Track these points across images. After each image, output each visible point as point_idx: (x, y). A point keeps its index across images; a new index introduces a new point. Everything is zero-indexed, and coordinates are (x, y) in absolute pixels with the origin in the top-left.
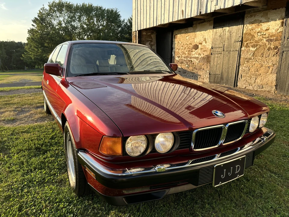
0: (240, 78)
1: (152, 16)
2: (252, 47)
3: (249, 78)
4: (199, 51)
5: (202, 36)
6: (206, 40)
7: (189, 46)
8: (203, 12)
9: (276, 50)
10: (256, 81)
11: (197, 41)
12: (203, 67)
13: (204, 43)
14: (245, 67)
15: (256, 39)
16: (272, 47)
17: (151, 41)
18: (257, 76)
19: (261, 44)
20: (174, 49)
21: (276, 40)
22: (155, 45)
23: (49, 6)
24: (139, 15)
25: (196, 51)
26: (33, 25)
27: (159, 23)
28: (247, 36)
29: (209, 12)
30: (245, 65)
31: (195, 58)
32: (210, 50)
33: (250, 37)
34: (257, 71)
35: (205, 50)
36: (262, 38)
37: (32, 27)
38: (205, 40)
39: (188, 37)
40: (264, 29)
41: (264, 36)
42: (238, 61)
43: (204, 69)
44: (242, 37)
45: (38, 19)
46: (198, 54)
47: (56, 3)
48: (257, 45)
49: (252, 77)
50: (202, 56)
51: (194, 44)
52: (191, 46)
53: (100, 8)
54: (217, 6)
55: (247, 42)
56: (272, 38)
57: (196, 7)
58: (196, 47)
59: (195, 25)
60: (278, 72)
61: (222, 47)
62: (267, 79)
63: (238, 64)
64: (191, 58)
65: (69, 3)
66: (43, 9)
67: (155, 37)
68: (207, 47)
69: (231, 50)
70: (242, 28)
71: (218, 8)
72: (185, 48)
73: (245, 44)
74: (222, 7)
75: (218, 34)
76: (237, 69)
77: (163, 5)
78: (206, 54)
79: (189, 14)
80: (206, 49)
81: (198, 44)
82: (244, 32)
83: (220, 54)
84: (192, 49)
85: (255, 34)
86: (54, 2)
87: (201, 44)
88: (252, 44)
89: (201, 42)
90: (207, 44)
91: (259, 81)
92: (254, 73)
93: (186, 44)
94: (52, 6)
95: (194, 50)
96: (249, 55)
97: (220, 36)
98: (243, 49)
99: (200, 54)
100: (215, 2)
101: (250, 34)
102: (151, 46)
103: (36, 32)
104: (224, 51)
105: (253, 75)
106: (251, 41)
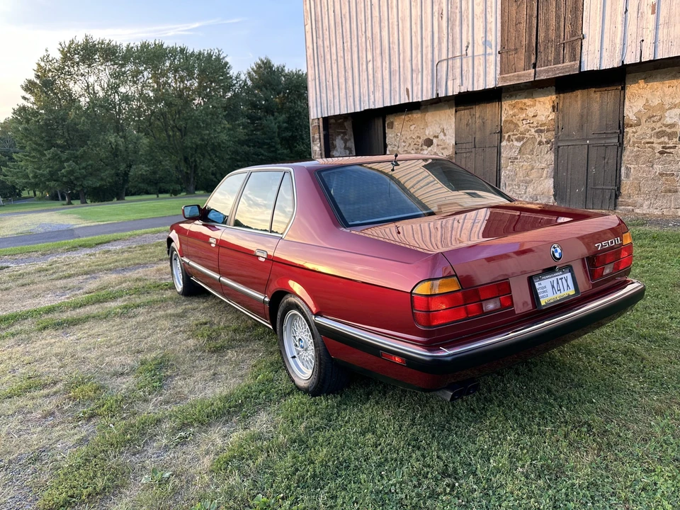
1: (350, 94)
2: (517, 140)
3: (517, 187)
4: (434, 148)
5: (438, 125)
6: (445, 131)
7: (416, 140)
8: (442, 94)
9: (549, 145)
10: (528, 190)
11: (429, 133)
13: (441, 136)
14: (509, 171)
15: (522, 129)
16: (544, 140)
17: (345, 134)
18: (528, 183)
19: (528, 136)
20: (389, 146)
21: (548, 130)
22: (353, 140)
23: (62, 52)
25: (430, 148)
26: (24, 98)
27: (365, 107)
28: (507, 124)
29: (450, 94)
30: (508, 168)
32: (454, 148)
33: (512, 126)
34: (528, 175)
35: (444, 146)
36: (529, 128)
37: (22, 102)
38: (443, 130)
39: (414, 126)
40: (531, 114)
41: (531, 125)
42: (498, 162)
44: (501, 126)
45: (36, 83)
46: (432, 153)
47: (77, 44)
48: (523, 138)
49: (521, 184)
50: (441, 156)
51: (426, 138)
52: (421, 141)
54: (462, 87)
55: (509, 134)
56: (543, 128)
57: (430, 86)
58: (429, 143)
59: (423, 107)
60: (556, 176)
61: (472, 142)
62: (542, 186)
63: (498, 168)
65: (109, 44)
66: (46, 59)
67: (351, 126)
68: (448, 141)
69: (487, 146)
70: (500, 112)
71: (463, 90)
72: (410, 144)
75: (464, 122)
76: (498, 174)
77: (371, 77)
78: (447, 153)
79: (420, 95)
80: (446, 146)
81: (431, 138)
82: (503, 119)
83: (469, 152)
84: (422, 146)
85: (518, 122)
86: (72, 42)
87: (437, 137)
88: (516, 137)
89: (436, 135)
90: (447, 137)
91: (531, 190)
92: (522, 178)
93: (411, 138)
95: (425, 147)
96: (514, 153)
97: (467, 125)
98: (504, 143)
100: (458, 81)
101: (511, 122)
102: (346, 141)
103: (35, 113)
104: (475, 147)
105: (522, 181)
106: (515, 133)
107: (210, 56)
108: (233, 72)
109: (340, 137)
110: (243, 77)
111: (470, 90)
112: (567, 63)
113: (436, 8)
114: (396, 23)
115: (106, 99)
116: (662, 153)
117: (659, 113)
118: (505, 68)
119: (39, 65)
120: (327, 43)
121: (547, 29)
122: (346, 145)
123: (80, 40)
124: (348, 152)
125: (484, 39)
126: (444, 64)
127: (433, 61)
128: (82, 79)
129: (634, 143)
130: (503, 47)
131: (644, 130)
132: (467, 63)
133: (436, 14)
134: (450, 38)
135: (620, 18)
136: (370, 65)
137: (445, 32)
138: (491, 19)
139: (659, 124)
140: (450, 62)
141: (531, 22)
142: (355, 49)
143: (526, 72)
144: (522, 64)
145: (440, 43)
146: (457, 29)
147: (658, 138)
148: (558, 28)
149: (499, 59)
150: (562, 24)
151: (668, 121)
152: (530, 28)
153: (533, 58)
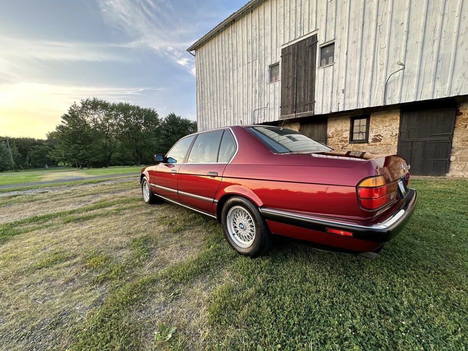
1: (216, 122)
8: (256, 123)
23: (82, 104)
26: (62, 122)
29: (259, 123)
37: (61, 124)
45: (69, 116)
47: (90, 101)
54: (264, 121)
57: (251, 120)
65: (104, 102)
66: (75, 106)
77: (225, 116)
79: (246, 124)
86: (87, 100)
100: (263, 118)
103: (67, 129)
107: (149, 110)
108: (159, 118)
110: (163, 120)
111: (268, 121)
112: (309, 112)
113: (254, 89)
114: (236, 95)
115: (103, 125)
116: (342, 148)
117: (341, 133)
118: (283, 112)
119: (71, 108)
120: (206, 102)
121: (300, 98)
123: (91, 99)
125: (274, 102)
126: (257, 111)
127: (252, 110)
128: (91, 116)
129: (331, 144)
130: (282, 105)
131: (335, 139)
132: (267, 112)
133: (254, 91)
134: (260, 101)
135: (330, 95)
136: (225, 111)
137: (258, 98)
138: (277, 94)
139: (341, 137)
140: (260, 110)
141: (293, 96)
142: (219, 105)
143: (292, 115)
144: (290, 111)
145: (255, 103)
146: (263, 98)
147: (341, 142)
148: (305, 98)
149: (280, 110)
150: (306, 96)
151: (344, 136)
152: (293, 98)
153: (295, 109)
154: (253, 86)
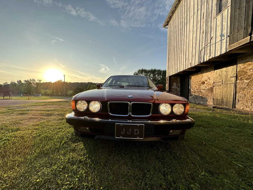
0: (238, 102)
1: (175, 68)
2: (246, 79)
3: (246, 102)
4: (205, 85)
5: (207, 76)
6: (210, 78)
8: (202, 62)
11: (203, 79)
12: (208, 94)
13: (208, 80)
14: (241, 94)
15: (249, 74)
17: (177, 82)
20: (190, 85)
22: (180, 84)
24: (169, 69)
25: (203, 85)
27: (178, 71)
28: (240, 73)
29: (205, 61)
30: (241, 93)
31: (203, 89)
32: (213, 84)
33: (243, 73)
35: (209, 84)
39: (198, 78)
42: (235, 90)
43: (209, 96)
44: (237, 74)
46: (205, 87)
47: (141, 70)
48: (250, 78)
49: (248, 101)
50: (208, 88)
51: (202, 81)
52: (200, 83)
53: (160, 70)
54: (210, 57)
55: (241, 77)
58: (203, 83)
59: (202, 71)
61: (221, 82)
63: (234, 92)
64: (200, 89)
67: (180, 80)
68: (211, 82)
69: (228, 83)
70: (236, 68)
72: (197, 84)
73: (239, 79)
74: (213, 57)
76: (234, 95)
77: (180, 62)
78: (210, 86)
80: (210, 84)
81: (204, 81)
82: (238, 70)
83: (220, 86)
85: (247, 71)
87: (207, 81)
88: (246, 78)
89: (206, 80)
90: (210, 81)
92: (249, 98)
93: (197, 82)
94: (139, 71)
95: (202, 85)
96: (243, 86)
97: (219, 75)
98: (238, 81)
99: (206, 87)
100: (208, 55)
101: (243, 71)
102: (177, 84)
104: (223, 84)
105: (249, 99)
106: (245, 76)
109: (175, 82)
113: (201, 31)
114: (188, 42)
118: (232, 42)
122: (177, 85)
124: (178, 87)
125: (221, 34)
126: (203, 50)
127: (199, 50)
130: (231, 33)
132: (213, 46)
133: (201, 33)
134: (206, 39)
136: (181, 58)
137: (204, 38)
138: (225, 24)
140: (206, 49)
141: (248, 14)
142: (177, 55)
143: (244, 39)
144: (242, 36)
145: (202, 43)
146: (209, 35)
149: (228, 39)
152: (248, 17)
153: (250, 30)
154: (201, 28)
